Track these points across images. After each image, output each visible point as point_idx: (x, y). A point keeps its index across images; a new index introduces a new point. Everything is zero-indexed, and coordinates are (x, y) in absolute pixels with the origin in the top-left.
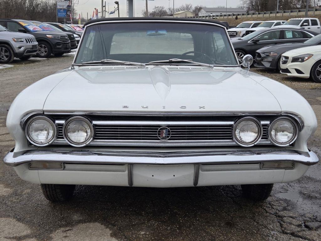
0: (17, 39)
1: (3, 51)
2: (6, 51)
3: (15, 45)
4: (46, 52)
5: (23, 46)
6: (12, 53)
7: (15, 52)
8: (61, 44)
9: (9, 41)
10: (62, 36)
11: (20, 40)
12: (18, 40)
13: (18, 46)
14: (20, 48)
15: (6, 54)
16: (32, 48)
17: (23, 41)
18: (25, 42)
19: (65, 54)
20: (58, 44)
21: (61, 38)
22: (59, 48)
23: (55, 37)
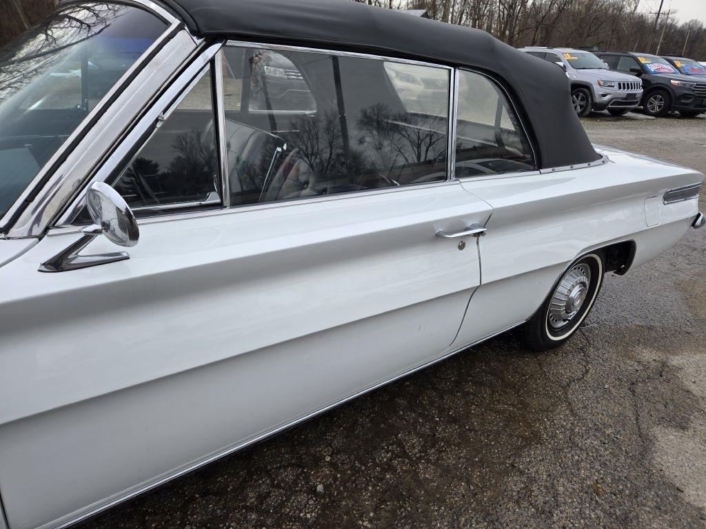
0: (605, 82)
1: (580, 98)
2: (582, 99)
3: (598, 91)
4: (660, 107)
5: (610, 94)
6: (590, 102)
7: (594, 101)
8: (691, 96)
9: (592, 85)
10: (700, 85)
11: (609, 84)
12: (606, 84)
13: (601, 93)
14: (604, 95)
15: (582, 103)
16: (625, 99)
17: (613, 86)
18: (617, 87)
19: (701, 115)
20: (685, 96)
21: (695, 87)
22: (687, 104)
23: (685, 85)
